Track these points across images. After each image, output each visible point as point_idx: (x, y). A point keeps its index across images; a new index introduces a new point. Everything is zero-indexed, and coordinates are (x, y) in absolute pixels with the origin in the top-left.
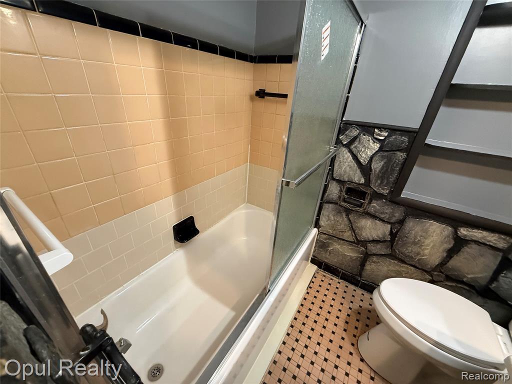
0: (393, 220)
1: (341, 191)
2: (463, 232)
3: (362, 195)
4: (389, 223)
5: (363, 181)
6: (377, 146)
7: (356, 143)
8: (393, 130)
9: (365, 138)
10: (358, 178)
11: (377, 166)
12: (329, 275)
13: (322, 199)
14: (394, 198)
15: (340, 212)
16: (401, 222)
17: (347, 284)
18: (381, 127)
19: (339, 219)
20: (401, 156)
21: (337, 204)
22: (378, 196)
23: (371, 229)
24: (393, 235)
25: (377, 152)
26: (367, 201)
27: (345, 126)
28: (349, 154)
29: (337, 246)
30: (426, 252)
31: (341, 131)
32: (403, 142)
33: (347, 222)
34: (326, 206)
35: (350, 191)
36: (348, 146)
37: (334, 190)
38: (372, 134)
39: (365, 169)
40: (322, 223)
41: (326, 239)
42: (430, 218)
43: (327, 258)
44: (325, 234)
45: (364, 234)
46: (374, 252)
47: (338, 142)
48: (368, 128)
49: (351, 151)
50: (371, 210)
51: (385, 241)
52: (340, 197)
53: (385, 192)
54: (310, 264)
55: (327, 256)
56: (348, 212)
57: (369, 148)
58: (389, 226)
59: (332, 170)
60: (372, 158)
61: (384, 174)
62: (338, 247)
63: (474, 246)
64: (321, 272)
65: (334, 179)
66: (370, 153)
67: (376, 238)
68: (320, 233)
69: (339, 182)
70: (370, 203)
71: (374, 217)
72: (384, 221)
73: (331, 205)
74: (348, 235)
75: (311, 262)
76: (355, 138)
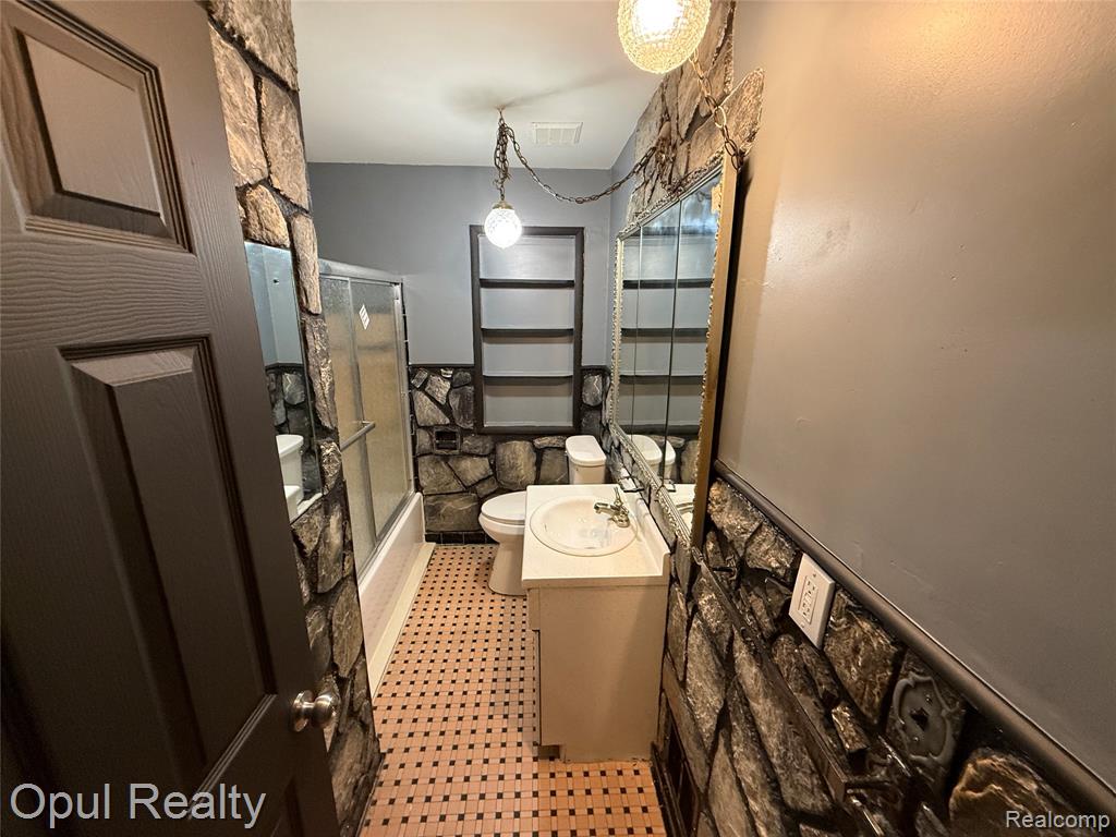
0: (487, 451)
1: (431, 437)
2: (539, 442)
3: (452, 435)
4: (485, 456)
5: (448, 421)
6: (448, 384)
7: (429, 385)
8: (456, 368)
9: (435, 378)
10: (443, 419)
11: (455, 402)
12: (451, 547)
13: (414, 454)
14: (480, 431)
15: (438, 462)
16: (494, 451)
17: (473, 545)
18: (446, 367)
19: (439, 470)
20: (470, 389)
21: (431, 453)
22: (466, 432)
23: (474, 469)
24: (493, 467)
25: (450, 390)
26: (459, 440)
27: (413, 371)
28: (425, 397)
29: (448, 505)
30: (522, 472)
31: (410, 376)
32: (466, 377)
33: (448, 470)
34: (420, 460)
35: (440, 435)
36: (422, 388)
37: (424, 439)
38: (440, 374)
39: (446, 409)
40: (423, 483)
41: (434, 501)
42: (514, 440)
43: (442, 526)
44: (430, 495)
45: (469, 478)
46: (484, 493)
47: (411, 387)
48: (435, 369)
49: (426, 394)
50: (466, 449)
51: (490, 476)
52: (432, 445)
53: (471, 426)
54: (426, 544)
55: (442, 522)
56: (446, 458)
57: (442, 387)
58: (486, 459)
59: (414, 418)
60: (447, 396)
61: (463, 409)
62: (450, 504)
63: (547, 452)
64: (442, 547)
65: (420, 427)
66: (445, 393)
67: (482, 477)
68: (425, 496)
69: (427, 428)
70: (462, 441)
71: (471, 455)
72: (481, 456)
73: (426, 457)
74: (455, 486)
75: (427, 541)
76: (426, 381)
